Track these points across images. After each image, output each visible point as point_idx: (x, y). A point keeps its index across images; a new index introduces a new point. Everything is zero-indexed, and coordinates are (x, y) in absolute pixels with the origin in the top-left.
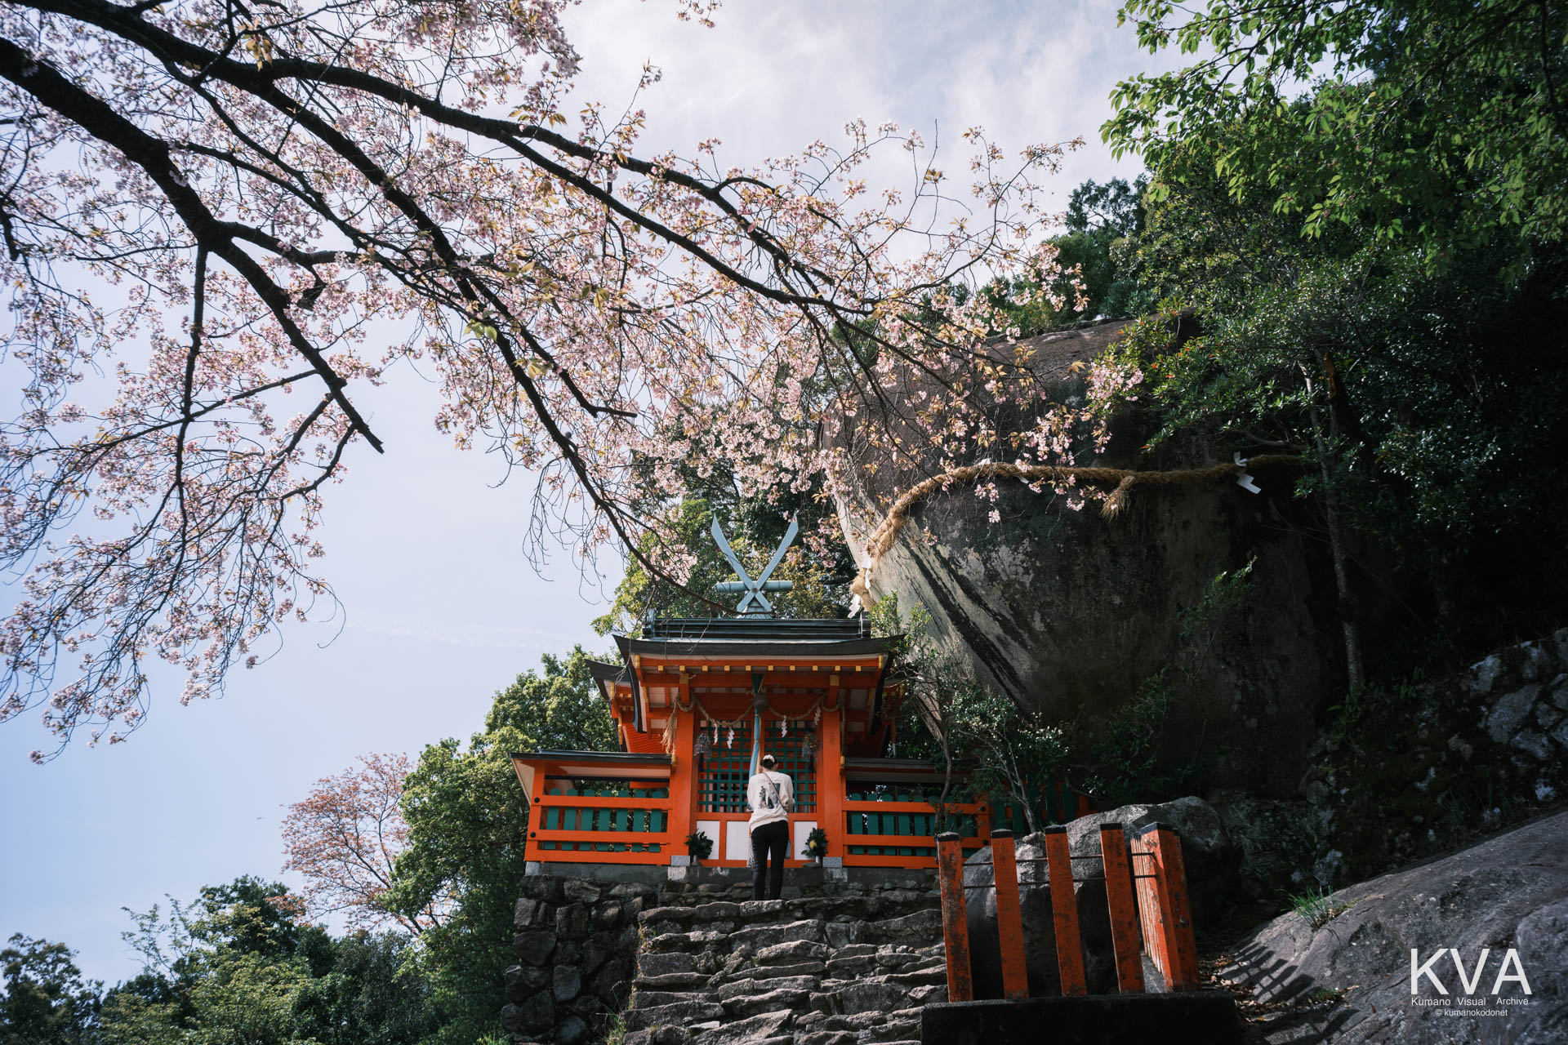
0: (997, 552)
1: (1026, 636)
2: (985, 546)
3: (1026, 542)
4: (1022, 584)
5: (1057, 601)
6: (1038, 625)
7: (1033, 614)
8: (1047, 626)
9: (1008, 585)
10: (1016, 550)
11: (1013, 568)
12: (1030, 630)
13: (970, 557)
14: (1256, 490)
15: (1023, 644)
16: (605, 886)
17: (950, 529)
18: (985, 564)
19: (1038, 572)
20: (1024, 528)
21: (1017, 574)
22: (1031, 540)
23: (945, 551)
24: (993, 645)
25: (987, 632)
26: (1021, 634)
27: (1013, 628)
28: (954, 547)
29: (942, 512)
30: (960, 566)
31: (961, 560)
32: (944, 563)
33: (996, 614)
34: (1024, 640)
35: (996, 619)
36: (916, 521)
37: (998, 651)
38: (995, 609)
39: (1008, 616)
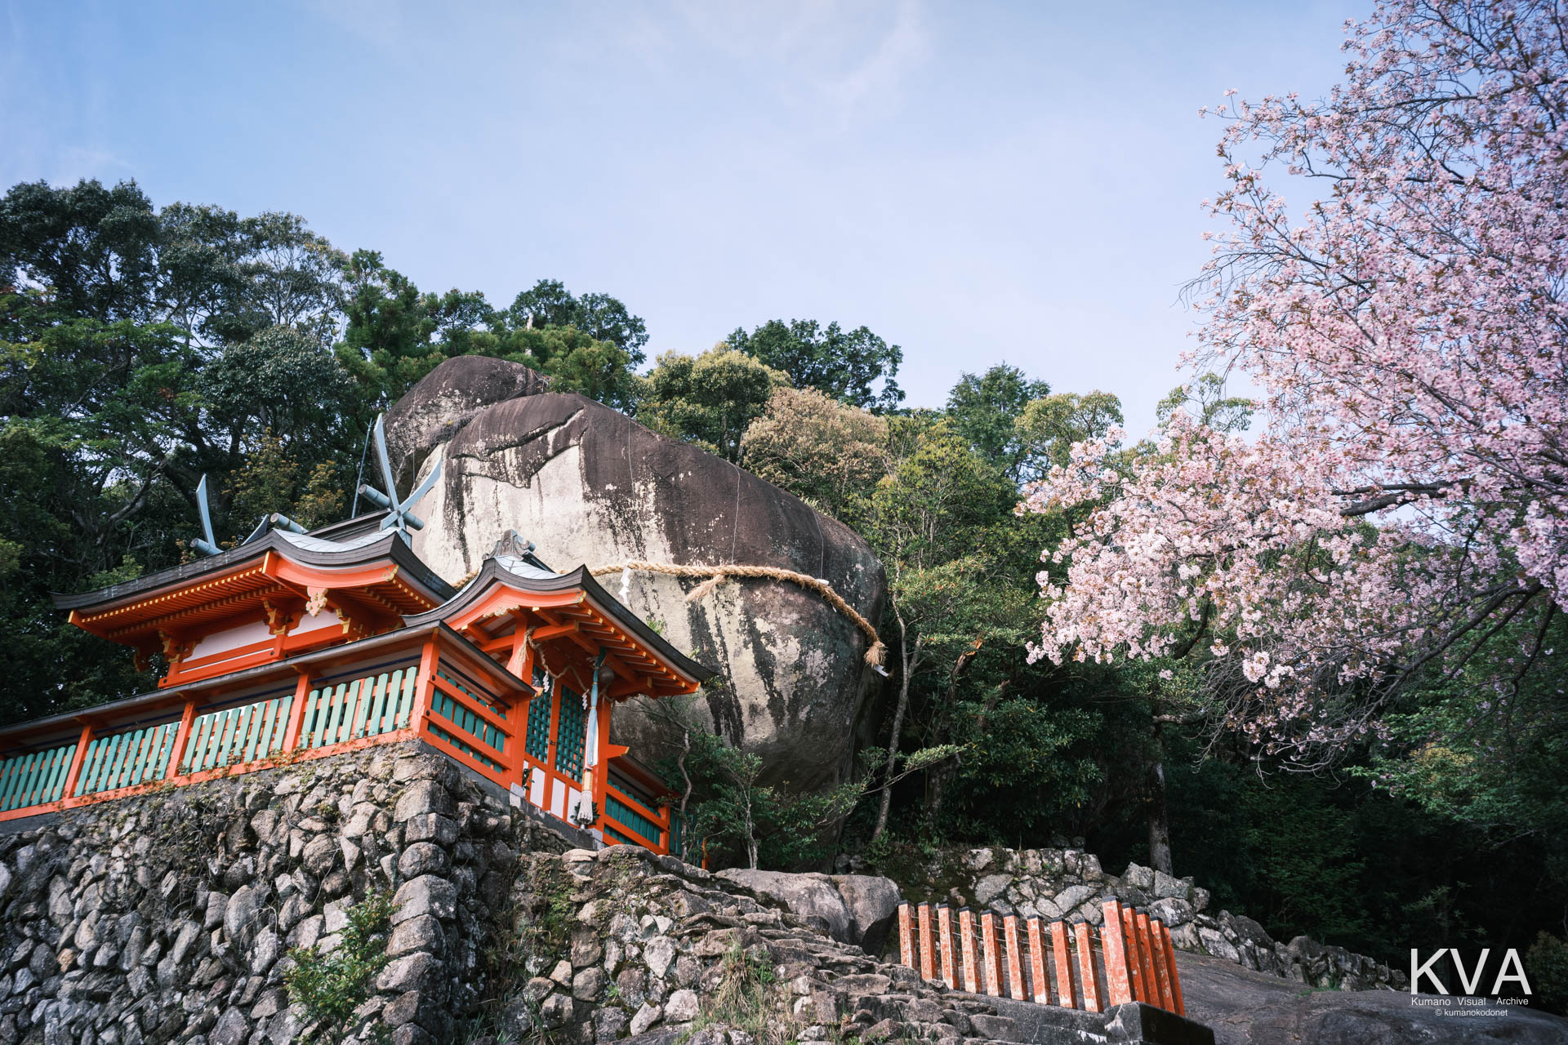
0: (814, 652)
1: (787, 717)
2: (807, 643)
4: (816, 683)
5: (827, 706)
6: (803, 715)
7: (805, 706)
8: (808, 719)
9: (806, 678)
10: (825, 657)
11: (817, 669)
12: (794, 714)
13: (789, 644)
15: (778, 722)
17: (784, 615)
18: (801, 655)
19: (830, 680)
20: (835, 645)
21: (817, 674)
22: (835, 656)
23: (762, 625)
24: (739, 707)
25: (743, 697)
26: (784, 714)
27: (782, 707)
28: (778, 629)
29: (783, 599)
30: (774, 644)
31: (779, 641)
32: (753, 634)
33: (775, 691)
34: (782, 719)
35: (771, 693)
36: (741, 589)
37: (740, 714)
38: (778, 688)
39: (785, 697)
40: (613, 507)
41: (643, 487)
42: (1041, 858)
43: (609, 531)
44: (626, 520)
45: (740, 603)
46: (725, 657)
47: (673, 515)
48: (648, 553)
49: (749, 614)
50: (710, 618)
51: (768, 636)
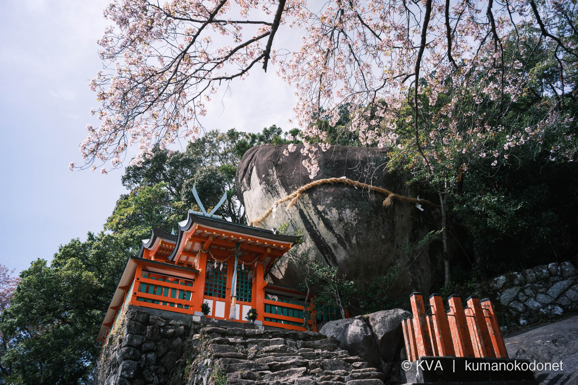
0: (345, 211)
1: (347, 245)
2: (340, 208)
3: (356, 209)
4: (352, 225)
5: (364, 233)
6: (354, 241)
7: (353, 237)
8: (358, 242)
9: (347, 224)
10: (352, 211)
11: (350, 218)
12: (350, 242)
13: (333, 211)
14: (422, 210)
15: (345, 248)
16: (168, 320)
17: (326, 199)
18: (339, 215)
19: (359, 221)
20: (356, 204)
21: (351, 220)
22: (358, 209)
23: (320, 208)
24: (329, 247)
25: (328, 242)
26: (345, 244)
27: (343, 241)
28: (326, 207)
29: (324, 193)
30: (327, 215)
31: (328, 212)
32: (318, 213)
33: (337, 235)
34: (346, 246)
35: (336, 236)
36: (309, 196)
37: (331, 250)
38: (337, 233)
39: (342, 236)
40: (266, 183)
41: (272, 170)
42: (535, 272)
43: (269, 193)
44: (271, 186)
45: (310, 202)
46: (316, 228)
47: (282, 176)
48: (281, 196)
49: (315, 205)
50: (305, 213)
51: (324, 211)
